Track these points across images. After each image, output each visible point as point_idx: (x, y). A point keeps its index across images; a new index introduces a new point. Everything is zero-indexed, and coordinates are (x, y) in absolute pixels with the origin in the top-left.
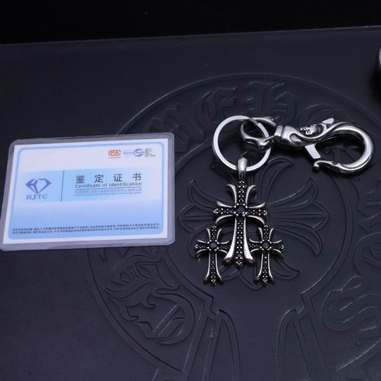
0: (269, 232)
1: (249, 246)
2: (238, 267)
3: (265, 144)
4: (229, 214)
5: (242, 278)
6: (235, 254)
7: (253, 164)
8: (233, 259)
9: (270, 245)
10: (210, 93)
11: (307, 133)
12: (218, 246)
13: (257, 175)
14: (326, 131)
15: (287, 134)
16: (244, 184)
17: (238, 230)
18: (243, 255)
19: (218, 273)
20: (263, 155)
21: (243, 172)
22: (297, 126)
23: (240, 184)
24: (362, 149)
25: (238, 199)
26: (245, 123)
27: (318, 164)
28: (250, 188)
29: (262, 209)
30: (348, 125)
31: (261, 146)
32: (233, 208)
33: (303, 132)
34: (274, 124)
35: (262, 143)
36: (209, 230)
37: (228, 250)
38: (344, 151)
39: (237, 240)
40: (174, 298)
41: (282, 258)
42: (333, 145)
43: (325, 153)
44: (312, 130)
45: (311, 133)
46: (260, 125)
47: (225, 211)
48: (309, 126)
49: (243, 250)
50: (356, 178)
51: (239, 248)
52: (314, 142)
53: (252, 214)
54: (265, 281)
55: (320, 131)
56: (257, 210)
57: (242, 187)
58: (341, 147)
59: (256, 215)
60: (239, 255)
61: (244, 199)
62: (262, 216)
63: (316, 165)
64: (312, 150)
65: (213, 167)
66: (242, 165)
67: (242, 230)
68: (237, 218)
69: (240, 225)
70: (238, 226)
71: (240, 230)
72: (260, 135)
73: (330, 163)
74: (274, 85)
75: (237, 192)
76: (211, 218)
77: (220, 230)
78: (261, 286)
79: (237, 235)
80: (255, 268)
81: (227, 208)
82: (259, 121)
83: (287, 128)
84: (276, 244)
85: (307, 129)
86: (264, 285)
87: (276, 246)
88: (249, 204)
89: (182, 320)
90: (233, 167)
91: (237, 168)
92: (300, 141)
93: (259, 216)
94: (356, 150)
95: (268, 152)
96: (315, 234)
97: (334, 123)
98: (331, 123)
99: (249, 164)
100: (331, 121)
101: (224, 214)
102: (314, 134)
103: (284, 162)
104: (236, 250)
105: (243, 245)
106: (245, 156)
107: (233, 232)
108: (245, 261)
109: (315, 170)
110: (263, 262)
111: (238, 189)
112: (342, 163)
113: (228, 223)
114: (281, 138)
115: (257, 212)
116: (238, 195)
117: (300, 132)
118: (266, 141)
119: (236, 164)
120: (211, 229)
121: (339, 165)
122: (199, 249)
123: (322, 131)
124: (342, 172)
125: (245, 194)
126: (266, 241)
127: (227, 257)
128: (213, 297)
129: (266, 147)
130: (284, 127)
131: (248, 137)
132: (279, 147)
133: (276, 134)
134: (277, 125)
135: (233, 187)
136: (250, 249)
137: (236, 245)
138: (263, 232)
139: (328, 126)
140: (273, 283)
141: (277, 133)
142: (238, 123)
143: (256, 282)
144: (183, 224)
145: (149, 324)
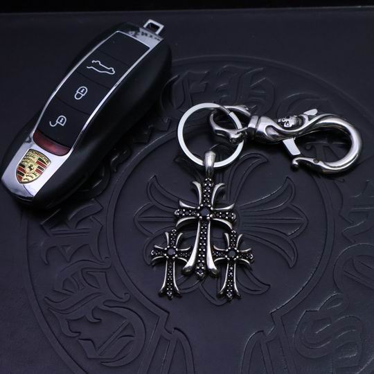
0: (236, 238)
1: (212, 254)
2: (199, 278)
3: (237, 136)
4: (192, 216)
5: (203, 291)
6: (196, 263)
7: (224, 159)
8: (193, 268)
9: (237, 254)
10: (179, 77)
11: (285, 126)
12: (177, 253)
13: (227, 172)
14: (307, 123)
15: (263, 125)
16: (211, 182)
17: (201, 235)
18: (205, 264)
19: (175, 286)
20: (235, 149)
21: (210, 168)
22: (274, 118)
23: (205, 182)
24: (348, 146)
25: (203, 198)
26: (216, 112)
27: (297, 161)
28: (217, 187)
29: (230, 211)
30: (333, 117)
31: (232, 139)
32: (196, 209)
33: (282, 124)
34: (249, 114)
35: (234, 135)
36: (167, 234)
37: (188, 258)
38: (328, 147)
39: (199, 247)
40: (121, 311)
41: (251, 269)
42: (314, 140)
43: (305, 149)
44: (291, 122)
45: (291, 126)
46: (232, 115)
47: (187, 213)
48: (288, 118)
49: (205, 259)
50: (340, 179)
51: (201, 256)
52: (293, 136)
53: (218, 218)
54: (230, 295)
55: (300, 123)
56: (224, 212)
57: (208, 185)
58: (325, 142)
59: (222, 218)
60: (201, 265)
61: (210, 199)
62: (229, 220)
63: (295, 162)
64: (290, 144)
65: (177, 160)
66: (210, 160)
67: (206, 235)
68: (201, 221)
69: (204, 230)
70: (201, 230)
71: (203, 235)
72: (233, 127)
73: (311, 160)
74: (252, 69)
75: (202, 191)
76: (172, 220)
77: (181, 234)
78: (225, 301)
79: (200, 241)
80: (219, 280)
81: (190, 209)
82: (231, 110)
83: (263, 119)
84: (245, 253)
85: (286, 120)
86: (229, 300)
87: (245, 255)
88: (216, 205)
89: (132, 338)
90: (199, 162)
91: (203, 164)
92: (277, 134)
93: (226, 220)
94: (342, 147)
95: (240, 146)
96: (290, 242)
97: (317, 115)
98: (314, 114)
99: (217, 159)
100: (313, 112)
101: (186, 216)
102: (293, 127)
103: (258, 158)
104: (197, 258)
105: (205, 253)
106: (214, 150)
107: (196, 236)
108: (208, 272)
109: (293, 168)
110: (229, 274)
111: (203, 188)
112: (325, 161)
113: (190, 226)
114: (255, 130)
115: (224, 215)
116: (203, 194)
117: (278, 123)
118: (238, 133)
119: (203, 159)
120: (170, 233)
121: (321, 164)
122: (155, 256)
123: (303, 124)
124: (324, 171)
125: (211, 194)
126: (232, 249)
127: (187, 266)
128: (169, 313)
129: (239, 140)
130: (259, 118)
131: (217, 128)
132: (253, 139)
133: (250, 125)
134: (253, 114)
135: (198, 186)
136: (214, 258)
137: (198, 252)
138: (230, 238)
139: (310, 118)
140: (239, 298)
141: (252, 125)
142: (206, 111)
143: (219, 296)
144: (138, 225)
145: (92, 342)
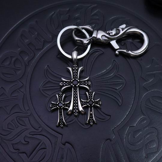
0: (92, 94)
1: (81, 103)
2: (76, 116)
3: (87, 42)
4: (69, 85)
5: (78, 122)
6: (73, 109)
7: (81, 54)
8: (72, 111)
9: (93, 102)
10: (55, 13)
11: (111, 34)
12: (63, 105)
13: (84, 60)
14: (122, 32)
15: (100, 35)
16: (77, 67)
17: (74, 94)
18: (78, 109)
19: (64, 121)
20: (87, 48)
21: (76, 59)
22: (105, 31)
23: (74, 67)
24: (142, 42)
25: (74, 75)
26: (75, 30)
27: (118, 52)
28: (80, 69)
29: (88, 81)
30: (134, 28)
31: (85, 43)
32: (71, 81)
33: (109, 34)
34: (92, 30)
35: (85, 41)
36: (57, 96)
37: (69, 107)
38: (132, 43)
39: (74, 100)
40: (38, 137)
41: (101, 109)
42: (125, 40)
43: (122, 45)
44: (114, 32)
45: (113, 34)
46: (84, 31)
47: (66, 84)
48: (112, 30)
49: (78, 106)
50: (140, 59)
52: (115, 39)
53: (82, 85)
54: (92, 124)
55: (118, 32)
56: (85, 82)
57: (75, 68)
58: (130, 40)
59: (84, 85)
60: (76, 109)
61: (77, 75)
62: (88, 85)
63: (117, 52)
64: (114, 43)
65: (58, 56)
66: (75, 55)
67: (77, 94)
68: (74, 87)
69: (75, 91)
70: (74, 92)
71: (75, 94)
72: (85, 37)
73: (125, 51)
74: (91, 6)
75: (73, 72)
76: (59, 87)
77: (64, 95)
78: (89, 126)
79: (74, 97)
80: (85, 116)
81: (68, 82)
82: (83, 28)
83: (99, 32)
84: (97, 101)
85: (111, 32)
86: (91, 126)
87: (97, 103)
88: (81, 77)
89: (46, 150)
90: (70, 57)
91: (72, 57)
92: (107, 39)
93: (86, 85)
94: (139, 42)
95: (89, 47)
96: (119, 93)
97: (126, 27)
98: (124, 27)
99: (79, 55)
101: (66, 85)
102: (115, 35)
103: (98, 51)
104: (74, 106)
105: (77, 103)
106: (77, 50)
108: (79, 112)
109: (116, 55)
110: (90, 113)
111: (73, 70)
113: (69, 90)
114: (96, 38)
115: (85, 83)
116: (73, 73)
117: (107, 34)
118: (88, 40)
119: (71, 55)
120: (59, 95)
121: (130, 52)
122: (52, 107)
124: (132, 55)
125: (77, 73)
126: (91, 100)
127: (69, 110)
128: (62, 135)
129: (88, 44)
130: (97, 31)
131: (77, 38)
132: (95, 43)
134: (94, 30)
135: (70, 69)
136: (82, 105)
137: (74, 103)
138: (89, 94)
139: (123, 29)
140: (96, 124)
141: (94, 35)
142: (71, 30)
143: (86, 124)
144: (42, 92)
145: (26, 153)
